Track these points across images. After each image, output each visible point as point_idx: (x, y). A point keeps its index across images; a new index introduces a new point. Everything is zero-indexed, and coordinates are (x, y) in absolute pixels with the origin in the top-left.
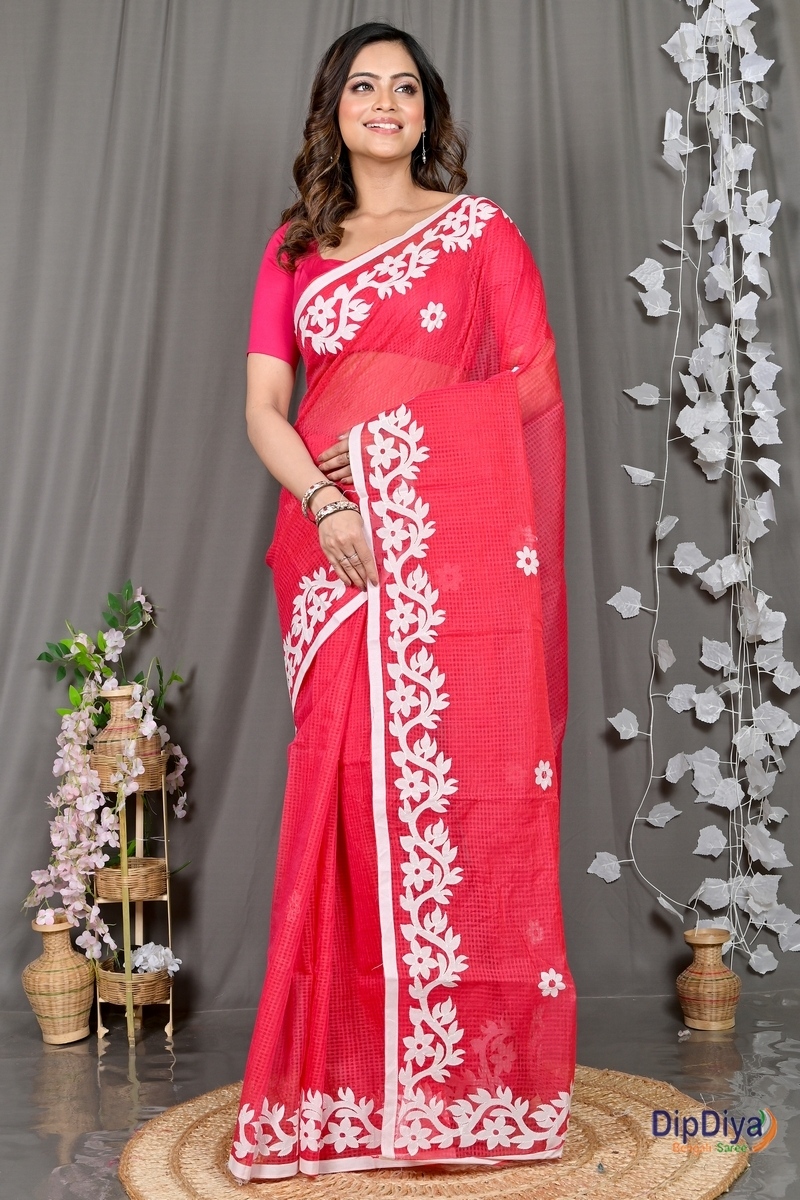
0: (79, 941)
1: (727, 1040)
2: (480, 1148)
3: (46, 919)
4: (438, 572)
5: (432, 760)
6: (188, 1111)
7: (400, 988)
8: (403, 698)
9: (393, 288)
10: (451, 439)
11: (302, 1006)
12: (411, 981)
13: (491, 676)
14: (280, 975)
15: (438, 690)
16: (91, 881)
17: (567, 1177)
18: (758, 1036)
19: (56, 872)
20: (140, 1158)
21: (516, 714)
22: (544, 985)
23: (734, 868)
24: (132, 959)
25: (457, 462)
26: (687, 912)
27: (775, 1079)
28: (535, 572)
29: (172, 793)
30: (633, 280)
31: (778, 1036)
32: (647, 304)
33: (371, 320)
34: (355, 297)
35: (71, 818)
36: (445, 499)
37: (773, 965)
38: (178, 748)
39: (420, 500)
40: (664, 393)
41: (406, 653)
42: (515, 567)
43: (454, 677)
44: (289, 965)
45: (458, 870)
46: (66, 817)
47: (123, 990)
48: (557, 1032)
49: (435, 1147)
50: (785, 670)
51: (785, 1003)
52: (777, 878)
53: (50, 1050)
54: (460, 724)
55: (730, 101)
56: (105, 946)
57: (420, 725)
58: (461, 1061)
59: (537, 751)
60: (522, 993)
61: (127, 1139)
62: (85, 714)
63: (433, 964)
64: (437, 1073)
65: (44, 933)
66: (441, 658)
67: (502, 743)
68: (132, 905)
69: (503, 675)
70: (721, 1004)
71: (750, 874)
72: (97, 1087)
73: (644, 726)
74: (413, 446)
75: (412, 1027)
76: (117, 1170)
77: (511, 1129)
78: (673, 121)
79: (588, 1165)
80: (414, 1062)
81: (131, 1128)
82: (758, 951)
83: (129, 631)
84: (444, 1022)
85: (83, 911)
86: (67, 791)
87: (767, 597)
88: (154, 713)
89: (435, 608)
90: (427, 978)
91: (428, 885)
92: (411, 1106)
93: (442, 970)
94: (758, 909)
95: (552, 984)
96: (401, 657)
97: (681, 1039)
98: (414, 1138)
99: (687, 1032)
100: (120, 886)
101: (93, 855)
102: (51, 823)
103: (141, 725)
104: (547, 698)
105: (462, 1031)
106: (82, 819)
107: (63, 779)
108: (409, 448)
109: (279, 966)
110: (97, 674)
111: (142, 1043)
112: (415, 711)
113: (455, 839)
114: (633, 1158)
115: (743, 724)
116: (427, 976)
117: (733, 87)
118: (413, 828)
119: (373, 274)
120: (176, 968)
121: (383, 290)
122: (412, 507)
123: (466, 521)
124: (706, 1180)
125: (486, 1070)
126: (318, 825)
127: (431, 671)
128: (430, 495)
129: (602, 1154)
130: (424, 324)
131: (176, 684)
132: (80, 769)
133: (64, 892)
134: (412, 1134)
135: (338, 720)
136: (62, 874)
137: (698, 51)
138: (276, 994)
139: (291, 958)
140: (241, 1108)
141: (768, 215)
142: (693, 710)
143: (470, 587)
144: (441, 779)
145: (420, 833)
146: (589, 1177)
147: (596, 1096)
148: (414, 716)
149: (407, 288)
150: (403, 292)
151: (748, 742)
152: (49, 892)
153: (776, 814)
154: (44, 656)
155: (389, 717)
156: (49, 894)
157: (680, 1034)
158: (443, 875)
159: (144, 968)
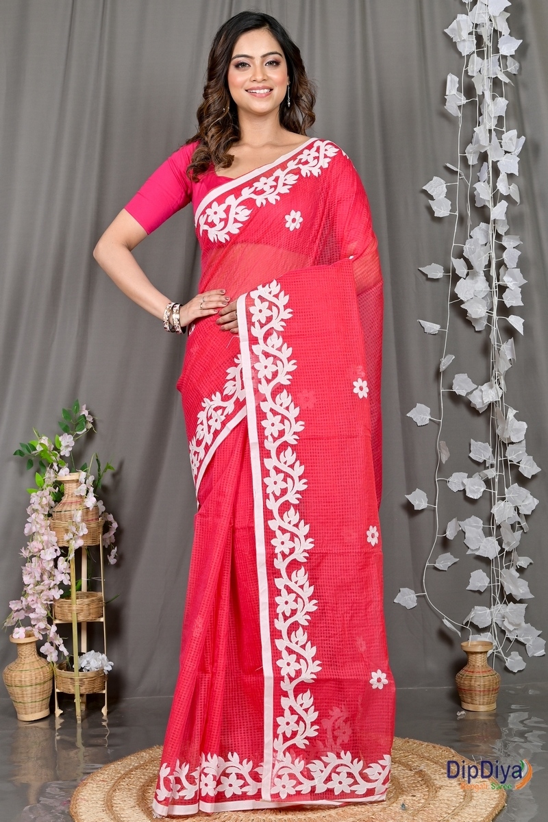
0: (42, 650)
1: (491, 718)
2: (329, 793)
3: (19, 634)
4: (299, 395)
5: (296, 525)
6: (118, 767)
7: (274, 683)
8: (275, 483)
9: (266, 199)
10: (308, 304)
11: (203, 695)
12: (282, 678)
13: (336, 468)
14: (189, 674)
15: (299, 477)
16: (51, 608)
17: (380, 813)
18: (512, 715)
19: (26, 601)
20: (84, 799)
21: (353, 494)
22: (373, 681)
23: (495, 600)
24: (79, 662)
25: (312, 320)
26: (462, 629)
27: (524, 745)
28: (366, 396)
29: (106, 547)
30: (425, 192)
31: (526, 715)
32: (434, 208)
33: (251, 221)
34: (240, 204)
35: (37, 565)
36: (303, 345)
37: (522, 666)
38: (111, 516)
39: (285, 345)
40: (447, 270)
41: (277, 451)
42: (352, 393)
43: (310, 468)
44: (195, 667)
45: (315, 601)
46: (33, 564)
47: (73, 684)
48: (382, 714)
49: (299, 793)
50: (527, 461)
51: (531, 692)
52: (524, 606)
53: (22, 725)
54: (315, 501)
55: (491, 69)
56: (60, 653)
57: (287, 501)
58: (316, 733)
59: (368, 519)
60: (359, 687)
61: (76, 787)
62: (46, 492)
63: (297, 667)
64: (300, 742)
65: (18, 644)
66: (302, 454)
67: (344, 513)
68: (79, 625)
69: (344, 467)
70: (486, 693)
71: (505, 603)
72: (55, 751)
73: (432, 500)
74: (282, 308)
75: (283, 710)
76: (69, 808)
77: (351, 781)
78: (452, 82)
79: (395, 805)
80: (284, 734)
81: (79, 779)
82: (512, 656)
83: (77, 435)
84: (305, 706)
85: (45, 629)
86: (34, 546)
87: (515, 412)
88: (94, 492)
89: (297, 420)
90: (293, 676)
91: (294, 612)
92: (282, 765)
93: (303, 671)
94: (511, 628)
95: (379, 680)
96: (273, 454)
97: (459, 718)
98: (284, 786)
99: (463, 712)
100: (71, 611)
101: (52, 590)
102: (23, 568)
103: (86, 500)
104: (374, 483)
105: (317, 713)
106: (44, 565)
107: (31, 537)
108: (279, 309)
109: (187, 668)
110: (55, 465)
111: (86, 721)
112: (284, 492)
113: (313, 580)
114: (426, 799)
115: (499, 499)
116: (293, 675)
117: (493, 58)
118: (284, 573)
119: (253, 189)
120: (110, 668)
121: (260, 200)
122: (280, 349)
123: (318, 361)
124: (476, 815)
125: (331, 740)
126: (215, 570)
127: (294, 463)
128: (293, 342)
129: (405, 797)
130: (287, 226)
131: (109, 472)
132: (43, 531)
133: (32, 616)
134: (282, 784)
135: (228, 497)
136: (31, 603)
137: (469, 34)
138: (186, 687)
139: (196, 662)
140: (161, 766)
141: (517, 147)
142: (464, 491)
143: (321, 406)
144: (303, 539)
145: (288, 576)
146: (395, 813)
147: (400, 757)
148: (283, 495)
149: (276, 200)
150: (274, 202)
151: (502, 512)
152: (22, 615)
153: (523, 562)
154: (18, 452)
155: (266, 496)
156: (22, 617)
157: (459, 714)
158: (304, 605)
159: (88, 668)
